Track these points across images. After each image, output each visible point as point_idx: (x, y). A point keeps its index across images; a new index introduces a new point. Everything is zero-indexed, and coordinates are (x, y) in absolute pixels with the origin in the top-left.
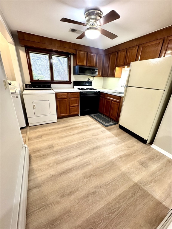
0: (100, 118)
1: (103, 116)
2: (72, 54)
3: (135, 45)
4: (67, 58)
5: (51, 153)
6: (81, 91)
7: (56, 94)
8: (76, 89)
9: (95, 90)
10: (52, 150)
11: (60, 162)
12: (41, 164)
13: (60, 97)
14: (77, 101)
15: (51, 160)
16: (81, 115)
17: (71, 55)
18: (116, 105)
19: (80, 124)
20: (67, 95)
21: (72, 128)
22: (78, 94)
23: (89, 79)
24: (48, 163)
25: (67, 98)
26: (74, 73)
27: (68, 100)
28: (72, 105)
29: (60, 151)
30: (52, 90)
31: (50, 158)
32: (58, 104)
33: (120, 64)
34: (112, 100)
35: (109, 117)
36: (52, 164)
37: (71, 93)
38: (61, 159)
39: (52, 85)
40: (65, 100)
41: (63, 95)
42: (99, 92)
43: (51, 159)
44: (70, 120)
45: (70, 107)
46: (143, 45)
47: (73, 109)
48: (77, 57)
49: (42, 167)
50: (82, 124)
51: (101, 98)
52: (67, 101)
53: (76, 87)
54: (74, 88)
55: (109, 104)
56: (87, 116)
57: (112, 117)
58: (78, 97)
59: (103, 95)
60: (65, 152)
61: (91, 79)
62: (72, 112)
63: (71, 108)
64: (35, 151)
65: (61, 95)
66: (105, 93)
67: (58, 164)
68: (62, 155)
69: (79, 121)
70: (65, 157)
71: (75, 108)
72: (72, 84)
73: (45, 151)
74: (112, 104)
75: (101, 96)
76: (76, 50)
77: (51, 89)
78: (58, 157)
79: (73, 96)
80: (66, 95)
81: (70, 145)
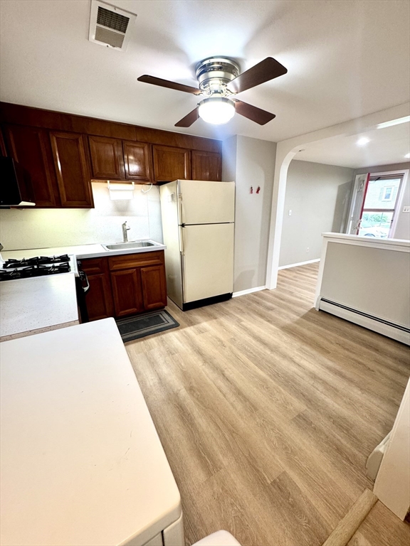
5: (322, 411)
10: (311, 413)
11: (328, 387)
12: (362, 420)
15: (338, 404)
24: (349, 407)
29: (304, 396)
31: (334, 408)
34: (138, 269)
36: (345, 399)
38: (321, 388)
43: (336, 406)
49: (364, 414)
55: (132, 279)
59: (96, 265)
60: (299, 385)
64: (348, 459)
67: (336, 389)
68: (312, 389)
70: (312, 382)
73: (325, 429)
78: (322, 392)
81: (275, 380)
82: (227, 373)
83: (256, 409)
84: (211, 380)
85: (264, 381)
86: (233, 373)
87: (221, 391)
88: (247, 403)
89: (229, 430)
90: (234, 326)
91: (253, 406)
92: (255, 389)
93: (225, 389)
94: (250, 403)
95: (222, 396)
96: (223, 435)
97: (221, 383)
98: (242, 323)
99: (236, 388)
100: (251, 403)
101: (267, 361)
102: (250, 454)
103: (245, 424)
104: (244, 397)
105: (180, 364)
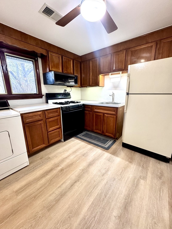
0: (91, 137)
1: (93, 134)
2: (40, 57)
3: (121, 49)
4: (33, 61)
6: (62, 106)
7: (22, 115)
8: (51, 105)
9: (77, 102)
13: (31, 119)
14: (57, 122)
16: (65, 140)
17: (38, 58)
18: (111, 118)
19: (72, 157)
20: (42, 116)
21: (62, 170)
22: (58, 112)
23: (66, 91)
25: (42, 120)
26: (46, 83)
27: (44, 122)
28: (51, 129)
30: (12, 109)
32: (28, 133)
33: (104, 71)
34: (104, 114)
35: (102, 134)
37: (48, 111)
39: (11, 102)
40: (40, 123)
41: (35, 115)
42: (84, 105)
44: (50, 153)
45: (48, 132)
46: (133, 49)
47: (53, 135)
48: (50, 60)
50: (74, 156)
51: (87, 112)
52: (42, 125)
53: (50, 101)
54: (47, 102)
55: (101, 118)
56: (73, 139)
57: (107, 134)
58: (59, 116)
59: (89, 108)
61: (68, 90)
62: (51, 140)
63: (51, 134)
65: (32, 117)
66: (92, 106)
69: (67, 151)
71: (56, 132)
72: (44, 97)
74: (105, 118)
75: (86, 109)
76: (46, 50)
77: (9, 109)
79: (51, 115)
80: (40, 115)
81: (80, 224)
82: (77, 184)
83: (49, 210)
84: (70, 177)
85: (76, 213)
86: (79, 188)
87: (62, 184)
88: (55, 203)
89: (36, 195)
90: (131, 176)
91: (52, 207)
92: (67, 206)
93: (64, 186)
94: (55, 204)
95: (59, 185)
96: (34, 193)
97: (68, 183)
98: (142, 182)
99: (65, 193)
100: (54, 206)
101: (101, 213)
102: (19, 210)
103: (38, 204)
104: (59, 200)
105: (78, 160)
